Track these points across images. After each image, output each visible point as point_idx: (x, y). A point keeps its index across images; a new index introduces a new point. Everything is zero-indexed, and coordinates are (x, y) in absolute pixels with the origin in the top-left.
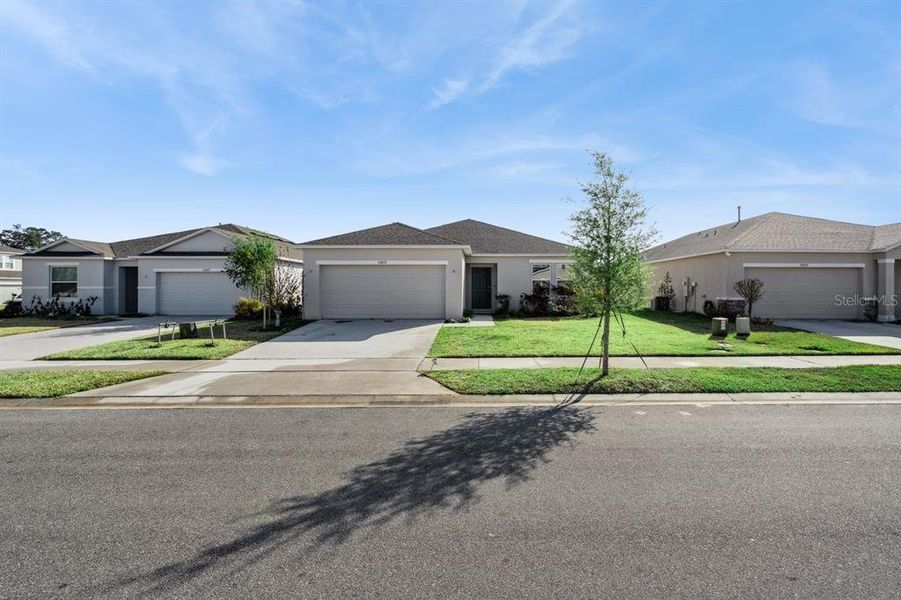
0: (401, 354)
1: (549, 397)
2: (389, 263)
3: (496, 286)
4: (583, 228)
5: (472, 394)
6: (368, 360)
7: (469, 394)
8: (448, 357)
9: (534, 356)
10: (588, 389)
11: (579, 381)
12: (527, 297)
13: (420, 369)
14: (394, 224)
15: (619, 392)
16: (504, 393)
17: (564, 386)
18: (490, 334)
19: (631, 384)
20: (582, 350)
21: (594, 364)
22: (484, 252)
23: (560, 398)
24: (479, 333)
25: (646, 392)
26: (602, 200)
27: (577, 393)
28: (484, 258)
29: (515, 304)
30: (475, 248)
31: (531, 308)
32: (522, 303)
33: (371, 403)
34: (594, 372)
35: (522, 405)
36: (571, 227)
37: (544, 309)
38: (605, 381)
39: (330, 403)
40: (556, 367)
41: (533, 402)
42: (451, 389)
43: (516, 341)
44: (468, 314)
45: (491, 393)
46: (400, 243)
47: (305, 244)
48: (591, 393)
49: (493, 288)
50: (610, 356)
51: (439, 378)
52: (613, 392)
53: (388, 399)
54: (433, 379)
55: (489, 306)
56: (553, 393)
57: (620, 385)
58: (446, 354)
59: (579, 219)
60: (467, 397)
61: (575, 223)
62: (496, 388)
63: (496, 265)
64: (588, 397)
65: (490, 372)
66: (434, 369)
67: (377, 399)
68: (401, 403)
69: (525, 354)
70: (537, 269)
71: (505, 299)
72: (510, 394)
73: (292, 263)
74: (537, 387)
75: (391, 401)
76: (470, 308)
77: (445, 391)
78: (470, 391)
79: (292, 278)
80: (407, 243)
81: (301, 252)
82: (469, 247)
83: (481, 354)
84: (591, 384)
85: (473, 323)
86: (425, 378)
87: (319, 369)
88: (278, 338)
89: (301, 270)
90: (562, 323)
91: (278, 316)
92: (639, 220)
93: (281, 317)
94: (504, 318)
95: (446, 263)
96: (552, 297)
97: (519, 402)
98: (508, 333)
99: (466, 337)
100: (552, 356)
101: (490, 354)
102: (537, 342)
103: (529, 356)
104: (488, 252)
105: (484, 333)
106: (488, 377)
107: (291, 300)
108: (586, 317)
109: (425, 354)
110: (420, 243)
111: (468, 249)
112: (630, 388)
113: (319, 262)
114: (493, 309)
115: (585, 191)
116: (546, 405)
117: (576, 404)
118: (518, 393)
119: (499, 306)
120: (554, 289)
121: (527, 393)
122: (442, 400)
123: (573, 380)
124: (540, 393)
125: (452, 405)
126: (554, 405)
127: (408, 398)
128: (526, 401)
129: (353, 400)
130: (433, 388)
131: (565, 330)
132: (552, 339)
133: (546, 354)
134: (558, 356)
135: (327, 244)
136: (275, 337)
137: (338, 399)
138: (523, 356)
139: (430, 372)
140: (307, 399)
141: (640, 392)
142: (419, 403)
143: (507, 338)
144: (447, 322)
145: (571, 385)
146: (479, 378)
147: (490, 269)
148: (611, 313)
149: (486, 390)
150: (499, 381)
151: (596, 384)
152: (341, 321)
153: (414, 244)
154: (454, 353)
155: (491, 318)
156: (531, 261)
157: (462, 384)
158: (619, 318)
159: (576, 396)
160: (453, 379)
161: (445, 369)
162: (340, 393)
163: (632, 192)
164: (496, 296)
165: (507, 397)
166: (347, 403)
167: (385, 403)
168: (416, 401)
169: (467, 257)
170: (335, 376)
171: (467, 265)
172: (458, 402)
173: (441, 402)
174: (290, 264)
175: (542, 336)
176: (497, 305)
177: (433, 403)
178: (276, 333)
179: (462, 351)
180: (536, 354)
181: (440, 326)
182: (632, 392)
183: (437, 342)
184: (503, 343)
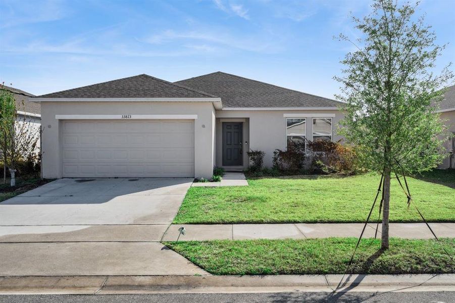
0: (144, 219)
1: (320, 279)
2: (134, 117)
3: (248, 142)
4: (358, 72)
5: (226, 274)
6: (106, 228)
7: (222, 274)
8: (198, 223)
9: (295, 222)
10: (367, 268)
11: (356, 258)
12: (281, 153)
13: (164, 240)
14: (140, 76)
15: (405, 273)
16: (264, 274)
17: (338, 263)
18: (243, 194)
19: (419, 261)
20: (350, 215)
21: (372, 232)
22: (235, 106)
23: (335, 279)
24: (232, 193)
25: (439, 272)
26: (382, 38)
27: (354, 273)
28: (235, 113)
29: (268, 161)
30: (226, 102)
31: (286, 165)
32: (275, 159)
33: (103, 287)
34: (371, 244)
35: (288, 290)
36: (344, 71)
37: (300, 166)
38: (386, 257)
39: (53, 287)
40: (324, 237)
41: (301, 285)
42: (201, 267)
43: (272, 203)
44: (218, 173)
45: (250, 273)
46: (145, 95)
47: (43, 96)
48: (373, 273)
49: (245, 144)
50: (391, 222)
51: (187, 251)
52: (398, 272)
53: (123, 281)
54: (179, 252)
55: (241, 163)
56: (325, 273)
57: (406, 263)
58: (195, 220)
59: (352, 62)
60: (221, 278)
61: (347, 67)
62: (253, 267)
63: (248, 119)
64: (368, 279)
65: (246, 244)
66: (181, 240)
67: (111, 281)
68: (140, 286)
69: (285, 219)
70: (290, 124)
71: (257, 156)
72: (273, 274)
73: (28, 116)
74: (305, 265)
75: (126, 284)
76: (220, 165)
77: (194, 270)
78: (225, 271)
79: (28, 133)
80: (152, 96)
81: (39, 105)
82: (219, 99)
83: (235, 219)
84: (370, 261)
85: (225, 182)
86: (170, 251)
87: (47, 240)
88: (9, 200)
89: (39, 125)
90: (320, 182)
91: (13, 175)
92: (427, 61)
93: (17, 174)
94: (257, 177)
95: (195, 117)
96: (308, 153)
97: (285, 285)
98: (262, 194)
99: (217, 199)
100: (315, 222)
101: (245, 219)
102: (296, 205)
103: (289, 222)
104: (240, 106)
105: (236, 194)
106: (244, 250)
107: (30, 158)
108: (344, 176)
109: (172, 219)
110: (167, 95)
111: (218, 102)
112: (418, 266)
113: (59, 117)
114: (245, 167)
115: (361, 27)
116: (318, 290)
117: (354, 290)
118: (282, 273)
119: (252, 163)
120: (310, 145)
121: (293, 273)
122: (190, 282)
123: (348, 256)
124: (309, 273)
125: (202, 291)
126: (329, 290)
127: (148, 281)
128: (293, 285)
129: (82, 282)
130: (179, 266)
131: (326, 190)
132: (312, 201)
133: (308, 219)
134: (322, 222)
135: (66, 97)
136: (7, 198)
137: (63, 282)
138: (282, 222)
139: (177, 243)
140: (24, 282)
141: (432, 272)
142: (162, 287)
143: (262, 200)
144: (196, 181)
145: (346, 262)
146: (234, 253)
147: (241, 124)
148: (393, 175)
149: (242, 269)
150: (258, 256)
151: (376, 261)
152: (82, 180)
153: (160, 96)
154: (204, 218)
155: (243, 176)
156: (285, 115)
157: (214, 260)
158: (403, 182)
159: (354, 277)
160: (204, 253)
161: (194, 239)
162: (67, 272)
163: (420, 27)
164: (249, 153)
165: (269, 278)
166: (75, 287)
167: (120, 287)
168: (159, 284)
169: (217, 111)
170: (64, 250)
171: (217, 119)
172: (209, 285)
173: (189, 285)
174: (24, 118)
175: (301, 198)
176: (249, 162)
177: (178, 287)
178: (9, 194)
179: (213, 216)
180: (297, 219)
181: (188, 185)
182: (423, 272)
183: (185, 206)
184: (258, 205)
